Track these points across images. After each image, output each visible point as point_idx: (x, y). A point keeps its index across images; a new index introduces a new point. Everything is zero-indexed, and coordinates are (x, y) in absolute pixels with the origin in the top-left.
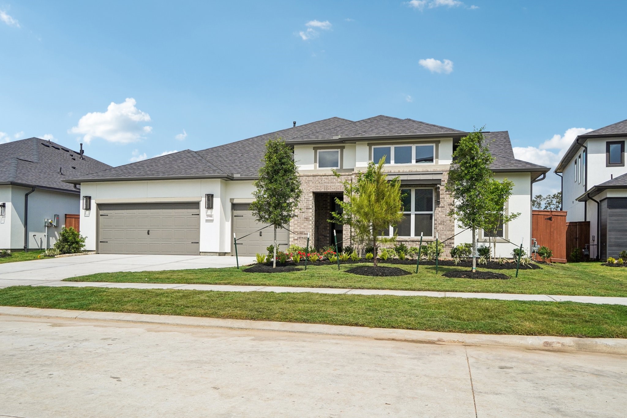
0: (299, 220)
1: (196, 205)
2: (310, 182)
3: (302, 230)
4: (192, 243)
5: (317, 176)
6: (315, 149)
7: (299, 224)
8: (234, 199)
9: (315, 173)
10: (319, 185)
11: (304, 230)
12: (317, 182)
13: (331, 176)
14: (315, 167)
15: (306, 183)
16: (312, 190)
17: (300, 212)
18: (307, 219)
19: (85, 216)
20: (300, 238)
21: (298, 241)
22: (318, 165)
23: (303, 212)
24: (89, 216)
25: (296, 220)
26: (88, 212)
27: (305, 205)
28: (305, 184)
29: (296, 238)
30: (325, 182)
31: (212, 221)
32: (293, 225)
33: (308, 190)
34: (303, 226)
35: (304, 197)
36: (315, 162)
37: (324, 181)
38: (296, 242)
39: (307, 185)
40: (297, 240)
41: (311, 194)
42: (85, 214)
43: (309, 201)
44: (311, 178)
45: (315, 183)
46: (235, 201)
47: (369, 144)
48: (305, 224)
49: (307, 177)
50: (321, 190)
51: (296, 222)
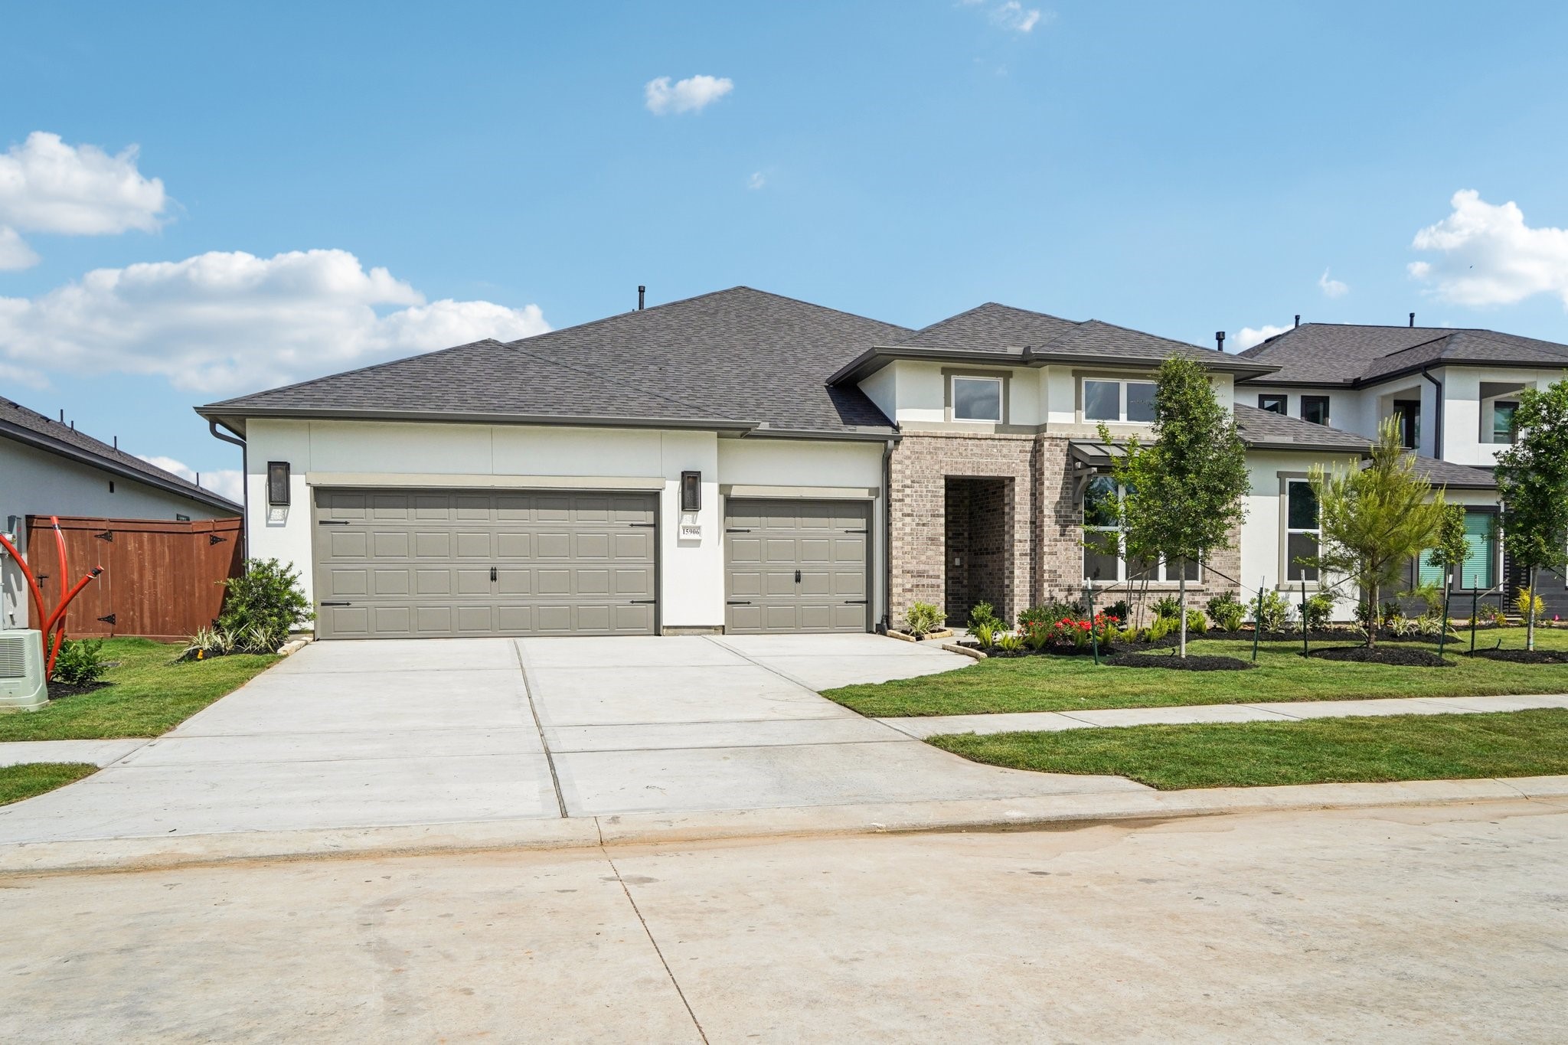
0: (915, 544)
1: (651, 499)
2: (939, 452)
3: (922, 567)
4: (633, 602)
5: (956, 438)
6: (947, 372)
7: (915, 552)
8: (731, 486)
9: (952, 432)
10: (959, 460)
11: (927, 567)
12: (955, 453)
13: (986, 439)
14: (946, 416)
15: (930, 453)
16: (943, 472)
17: (918, 525)
18: (933, 540)
19: (268, 525)
20: (918, 586)
21: (914, 594)
22: (953, 411)
23: (924, 525)
24: (283, 525)
25: (909, 544)
26: (277, 512)
27: (928, 506)
28: (929, 457)
29: (908, 586)
30: (974, 454)
31: (696, 543)
32: (901, 554)
33: (935, 472)
34: (923, 558)
35: (926, 487)
36: (947, 404)
37: (972, 450)
38: (908, 595)
39: (932, 458)
40: (910, 590)
41: (943, 482)
42: (268, 518)
43: (937, 496)
44: (941, 443)
45: (952, 454)
46: (736, 493)
47: (1076, 373)
48: (929, 553)
49: (933, 441)
50: (965, 471)
51: (907, 548)
